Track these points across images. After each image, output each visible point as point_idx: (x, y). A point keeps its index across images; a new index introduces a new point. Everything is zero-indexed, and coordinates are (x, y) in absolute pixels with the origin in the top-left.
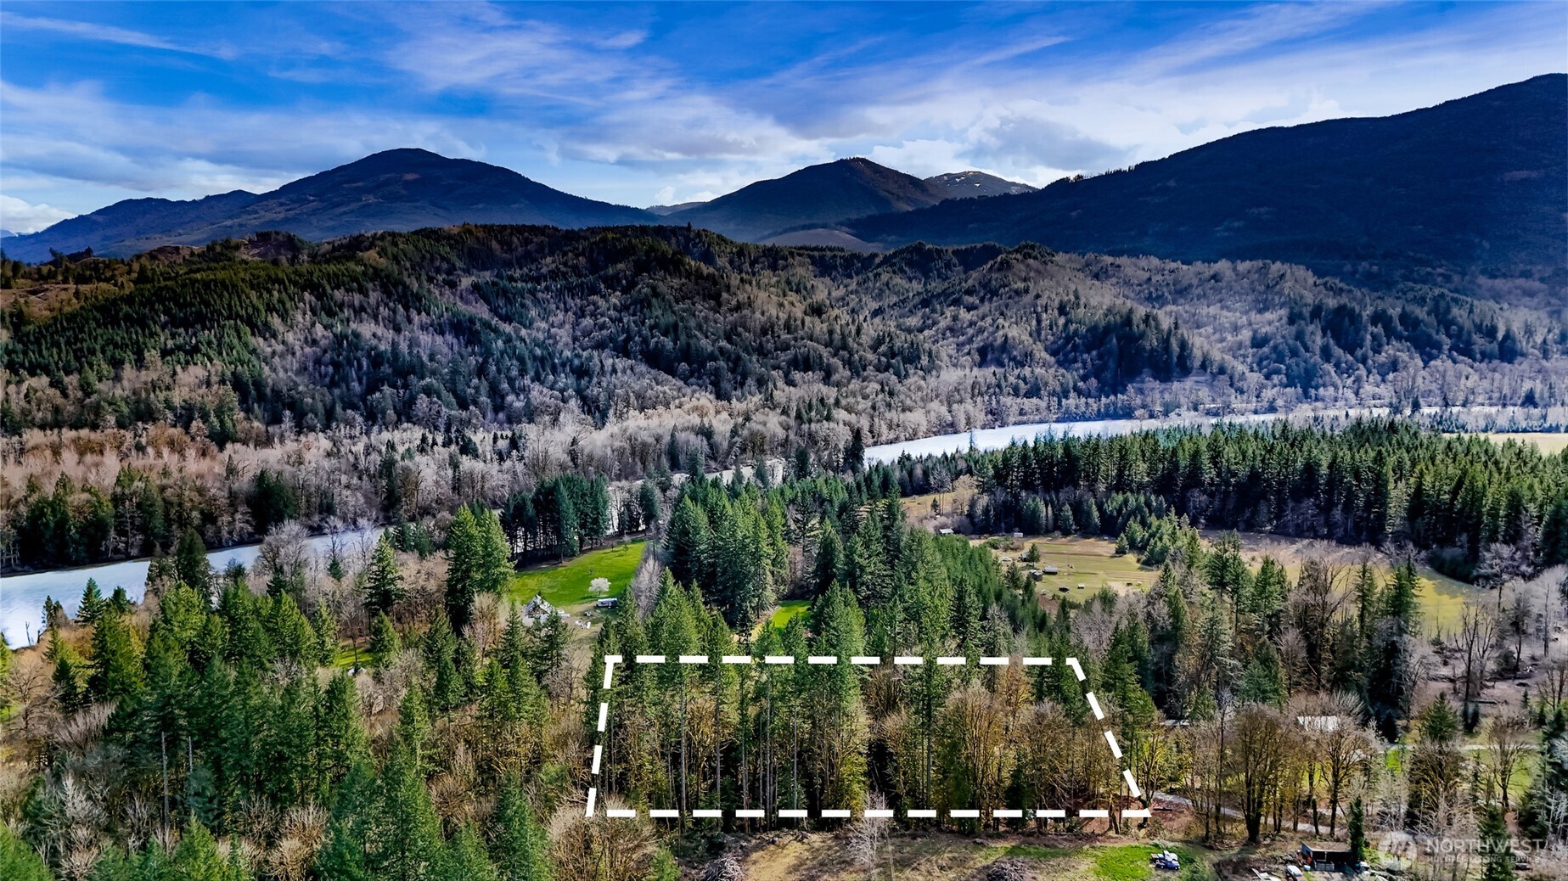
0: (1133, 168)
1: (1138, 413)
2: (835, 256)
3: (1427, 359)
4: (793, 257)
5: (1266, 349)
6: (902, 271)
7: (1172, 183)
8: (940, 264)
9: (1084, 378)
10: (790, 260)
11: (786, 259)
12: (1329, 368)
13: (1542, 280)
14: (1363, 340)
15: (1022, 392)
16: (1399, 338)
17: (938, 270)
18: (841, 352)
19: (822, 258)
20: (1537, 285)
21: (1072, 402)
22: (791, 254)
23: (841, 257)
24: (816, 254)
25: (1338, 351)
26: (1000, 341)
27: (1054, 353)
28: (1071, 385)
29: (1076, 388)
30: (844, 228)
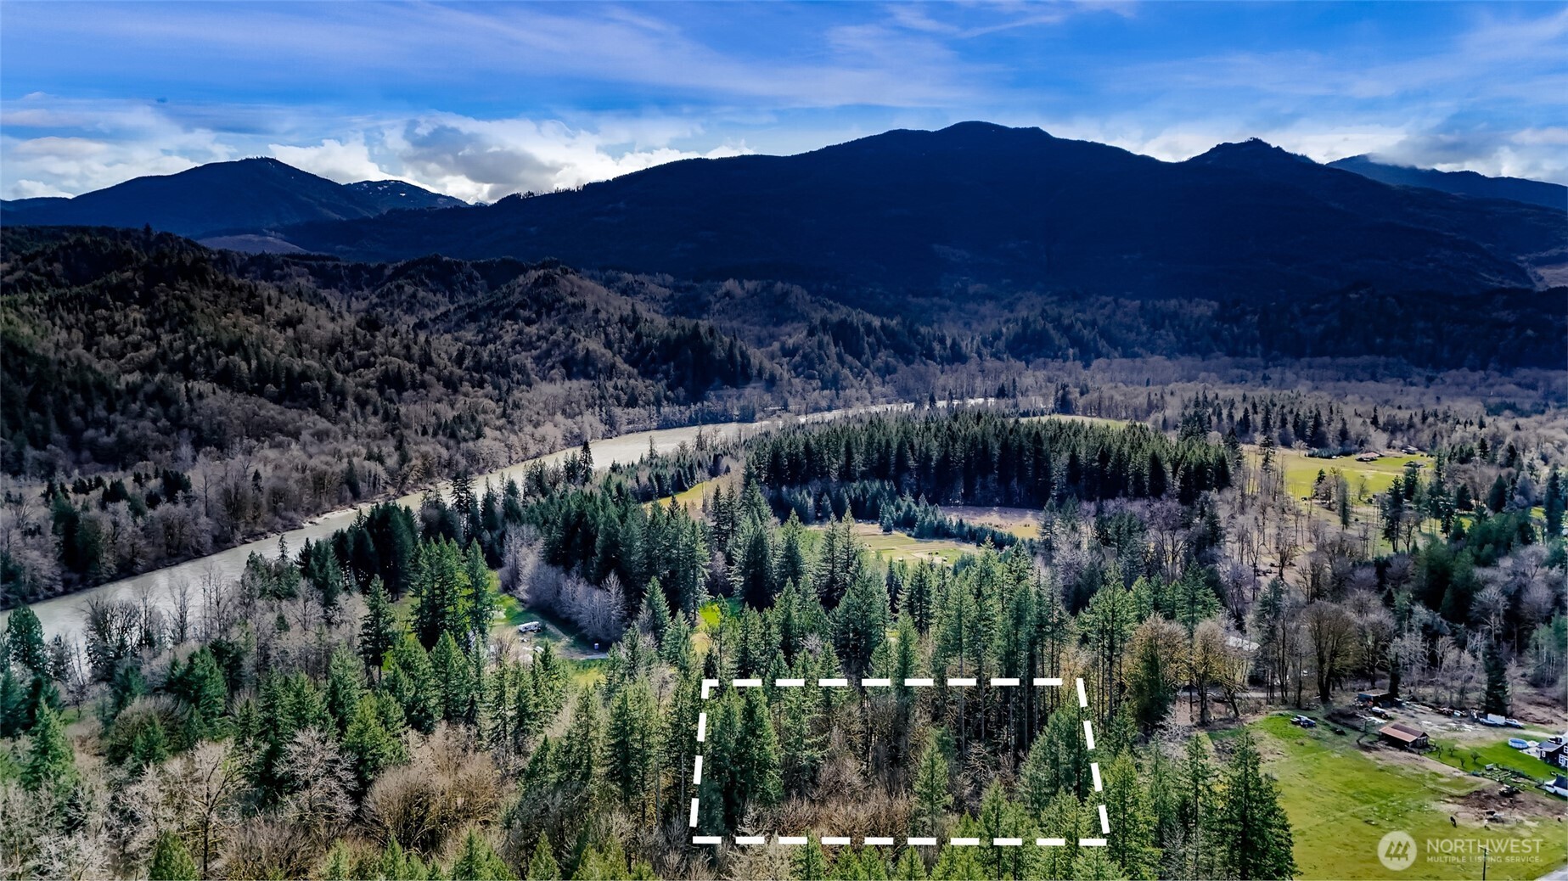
0: (581, 188)
1: (758, 416)
2: (337, 267)
3: (908, 363)
4: (289, 267)
5: (797, 358)
6: (423, 284)
7: (622, 205)
8: (462, 277)
9: (670, 387)
10: (286, 269)
11: (282, 269)
12: (846, 371)
13: (951, 298)
14: (863, 349)
15: (624, 402)
16: (886, 347)
17: (462, 283)
18: (428, 368)
19: (323, 267)
20: (948, 302)
21: (666, 409)
22: (286, 263)
23: (345, 268)
24: (314, 263)
25: (849, 358)
26: (581, 354)
27: (634, 365)
28: (662, 394)
29: (667, 399)
30: (279, 235)
